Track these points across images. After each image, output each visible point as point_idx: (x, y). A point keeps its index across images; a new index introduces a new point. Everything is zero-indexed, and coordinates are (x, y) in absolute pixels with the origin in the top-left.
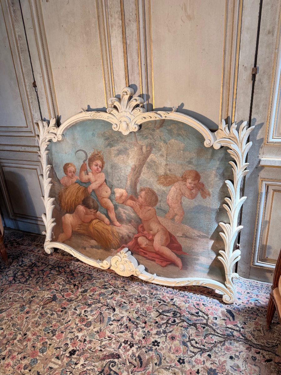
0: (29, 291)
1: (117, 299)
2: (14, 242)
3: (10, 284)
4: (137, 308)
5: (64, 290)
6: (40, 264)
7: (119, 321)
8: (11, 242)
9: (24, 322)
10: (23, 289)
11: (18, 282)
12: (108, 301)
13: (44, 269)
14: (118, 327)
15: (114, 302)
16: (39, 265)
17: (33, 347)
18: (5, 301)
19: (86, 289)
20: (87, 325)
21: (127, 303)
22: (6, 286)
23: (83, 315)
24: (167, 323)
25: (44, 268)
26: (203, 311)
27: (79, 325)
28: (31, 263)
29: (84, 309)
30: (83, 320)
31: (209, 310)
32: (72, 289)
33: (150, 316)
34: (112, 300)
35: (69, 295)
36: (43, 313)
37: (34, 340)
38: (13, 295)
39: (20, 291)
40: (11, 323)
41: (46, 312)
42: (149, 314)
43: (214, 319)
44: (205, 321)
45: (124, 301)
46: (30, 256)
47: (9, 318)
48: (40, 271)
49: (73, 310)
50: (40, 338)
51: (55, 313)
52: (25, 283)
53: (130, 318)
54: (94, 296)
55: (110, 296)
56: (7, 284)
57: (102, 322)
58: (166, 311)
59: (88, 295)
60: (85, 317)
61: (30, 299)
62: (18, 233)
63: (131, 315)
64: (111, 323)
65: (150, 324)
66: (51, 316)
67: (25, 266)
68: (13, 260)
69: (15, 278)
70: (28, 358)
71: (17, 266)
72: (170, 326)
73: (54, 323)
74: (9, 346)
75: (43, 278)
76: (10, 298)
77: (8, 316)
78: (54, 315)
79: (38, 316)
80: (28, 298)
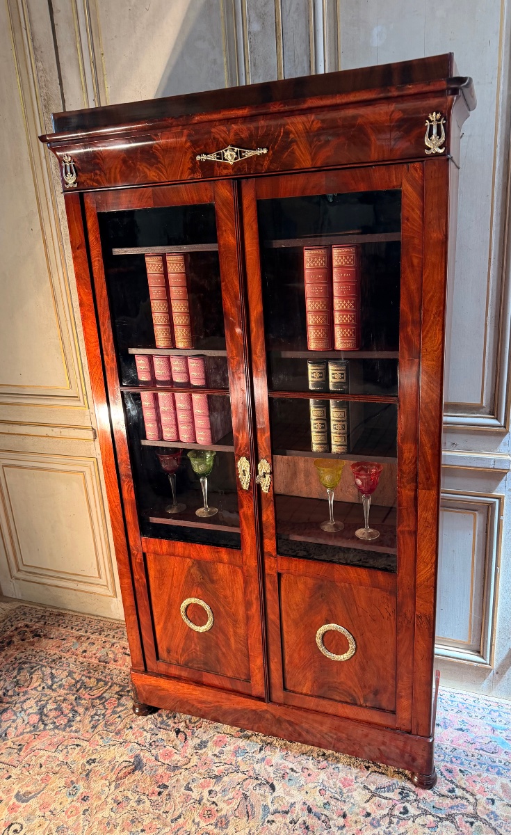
0: (79, 748)
1: (273, 762)
2: (26, 631)
3: (34, 730)
4: (321, 781)
5: (157, 744)
6: (92, 683)
7: (287, 812)
8: (19, 630)
9: (82, 822)
10: (65, 743)
11: (51, 726)
12: (256, 766)
13: (104, 695)
14: (288, 827)
15: (270, 770)
16: (91, 685)
18: (31, 772)
19: (204, 740)
20: (219, 825)
21: (297, 770)
22: (27, 736)
23: (208, 800)
24: (390, 815)
25: (104, 692)
26: (464, 786)
27: (203, 824)
28: (73, 681)
29: (208, 786)
30: (209, 813)
31: (474, 781)
32: (173, 741)
33: (352, 801)
34: (263, 764)
35: (168, 755)
36: (121, 800)
38: (44, 758)
39: (60, 748)
40: (52, 825)
41: (126, 797)
42: (350, 794)
43: (488, 804)
44: (470, 809)
45: (291, 766)
46: (68, 665)
47: (48, 814)
48: (96, 699)
49: (183, 789)
51: (145, 797)
52: (67, 729)
53: (309, 806)
54: (223, 757)
55: (259, 756)
56: (27, 733)
57: (251, 817)
58: (384, 788)
59: (210, 754)
60: (212, 806)
61: (85, 766)
62: (32, 608)
63: (311, 800)
64: (270, 818)
65: (354, 819)
66: (138, 805)
67: (60, 686)
68: (31, 674)
69: (44, 717)
71: (43, 688)
72: (398, 822)
73: (146, 822)
75: (104, 715)
76: (41, 766)
77: (44, 806)
78: (144, 803)
79: (110, 806)
80: (80, 764)
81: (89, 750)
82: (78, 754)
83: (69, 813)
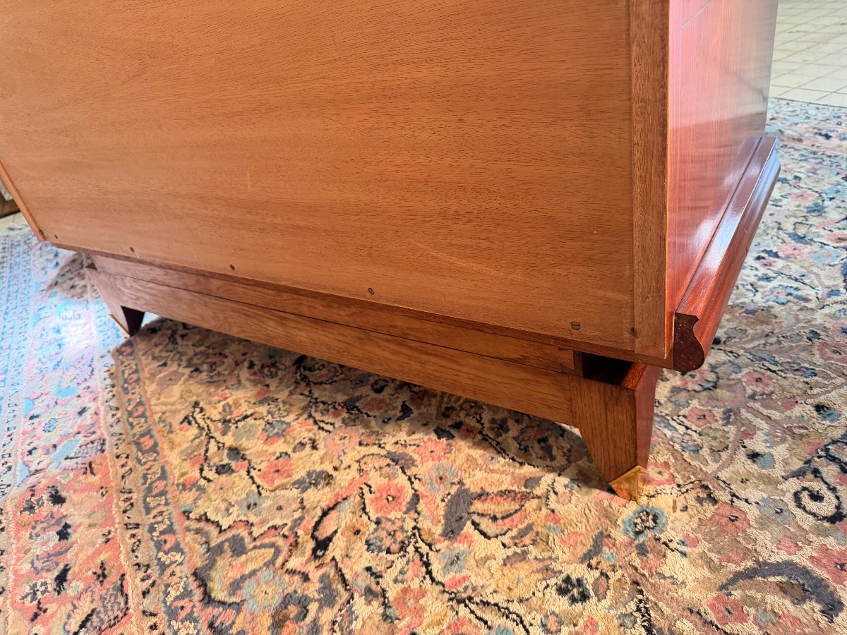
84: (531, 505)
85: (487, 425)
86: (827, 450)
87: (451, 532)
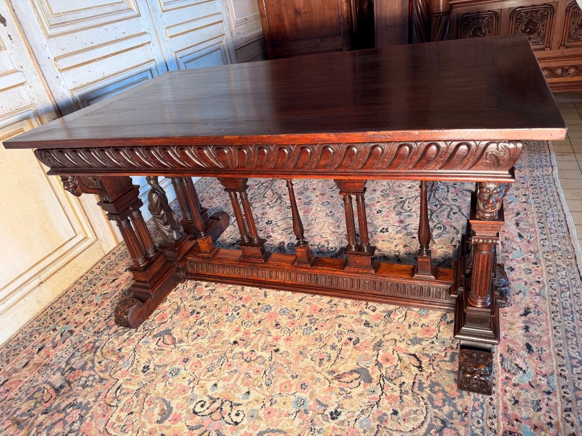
0: (123, 385)
5: (148, 326)
9: (209, 355)
10: (110, 400)
11: (77, 424)
13: (57, 386)
17: (260, 322)
18: (134, 420)
35: (163, 317)
36: (196, 336)
37: (248, 326)
38: (121, 414)
39: (114, 403)
40: (205, 378)
41: (194, 333)
47: (192, 385)
48: (58, 393)
49: (200, 301)
50: (245, 321)
51: (198, 321)
52: (90, 406)
61: (149, 373)
66: (204, 323)
70: (277, 321)
73: (220, 315)
74: (256, 354)
77: (182, 391)
78: (203, 320)
79: (199, 341)
80: (145, 377)
81: (130, 376)
82: (131, 384)
83: (196, 368)
84: (172, 346)
85: (201, 320)
86: (226, 401)
87: (155, 336)
